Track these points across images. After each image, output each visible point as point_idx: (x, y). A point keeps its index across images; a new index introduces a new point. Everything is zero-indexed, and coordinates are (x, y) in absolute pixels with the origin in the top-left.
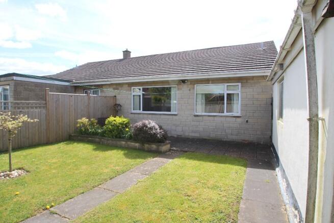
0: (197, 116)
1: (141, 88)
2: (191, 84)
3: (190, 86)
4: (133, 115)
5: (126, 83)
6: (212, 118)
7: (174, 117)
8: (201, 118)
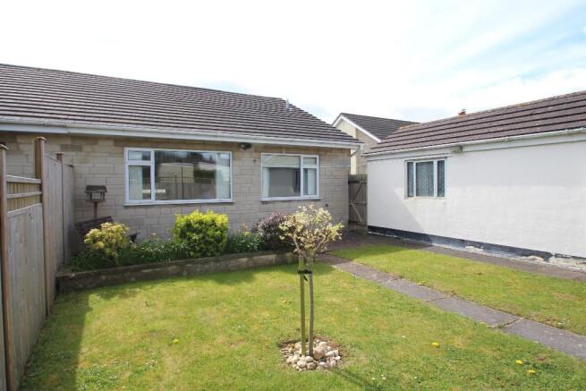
0: (266, 202)
1: (152, 151)
2: (256, 151)
3: (255, 154)
4: (132, 211)
5: (109, 138)
6: (286, 204)
7: (227, 206)
8: (271, 206)
